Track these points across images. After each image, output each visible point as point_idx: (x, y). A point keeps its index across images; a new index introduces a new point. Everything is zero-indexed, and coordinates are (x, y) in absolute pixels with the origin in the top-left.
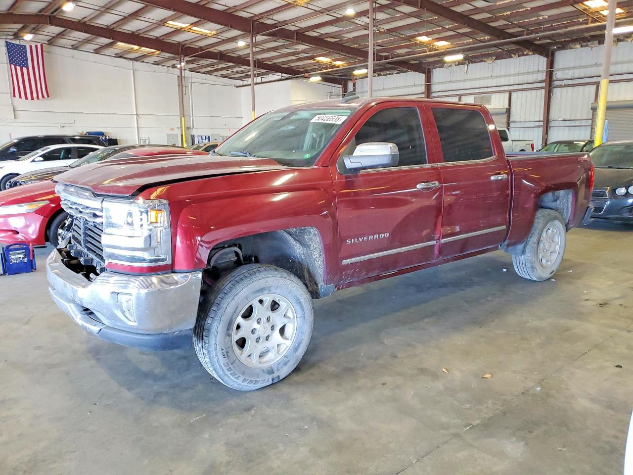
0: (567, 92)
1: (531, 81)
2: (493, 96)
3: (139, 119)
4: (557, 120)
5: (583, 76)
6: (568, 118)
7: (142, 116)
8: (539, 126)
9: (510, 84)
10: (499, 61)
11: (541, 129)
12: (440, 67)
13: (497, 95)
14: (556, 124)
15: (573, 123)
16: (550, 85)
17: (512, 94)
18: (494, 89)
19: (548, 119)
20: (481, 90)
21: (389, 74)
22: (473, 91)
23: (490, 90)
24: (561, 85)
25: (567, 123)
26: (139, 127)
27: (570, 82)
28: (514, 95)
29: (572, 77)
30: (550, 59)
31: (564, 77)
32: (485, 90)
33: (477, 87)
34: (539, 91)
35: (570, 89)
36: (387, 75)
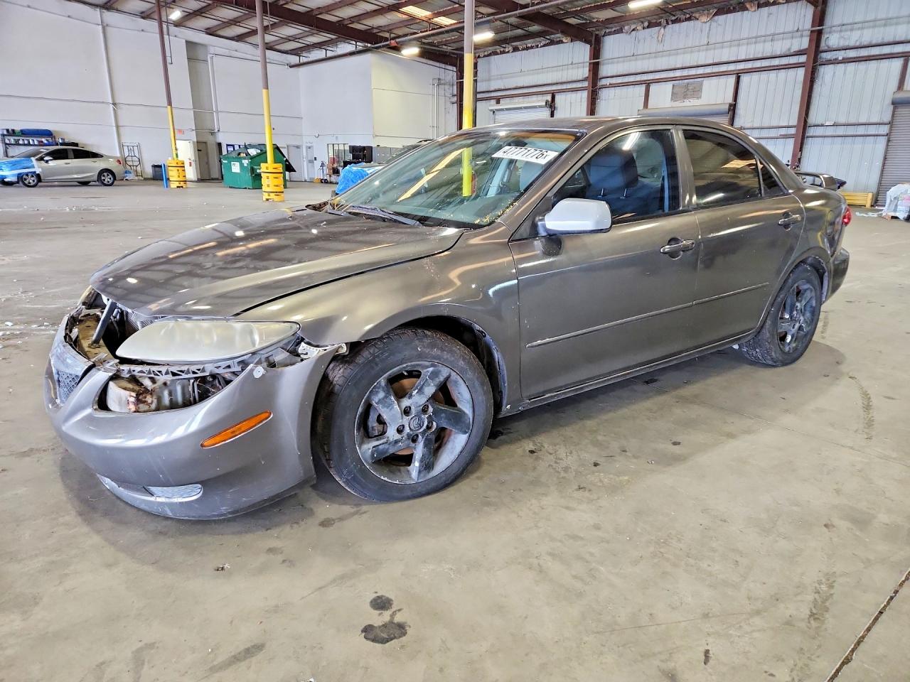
0: (845, 73)
1: (778, 53)
2: (707, 83)
3: (119, 112)
4: (822, 125)
5: (880, 41)
6: (842, 120)
7: (121, 106)
8: (786, 137)
9: (739, 58)
10: (721, 18)
11: (791, 141)
12: (616, 32)
13: (714, 80)
14: (819, 131)
15: (851, 130)
16: (815, 60)
17: (741, 78)
18: (708, 70)
19: (805, 121)
20: (685, 73)
21: (532, 47)
22: (671, 74)
23: (700, 71)
24: (836, 59)
25: (841, 131)
26: (120, 124)
27: (852, 54)
28: (745, 79)
29: (858, 44)
30: (819, 8)
31: (843, 43)
32: (693, 72)
33: (678, 66)
34: (791, 72)
35: (851, 66)
36: (527, 48)
